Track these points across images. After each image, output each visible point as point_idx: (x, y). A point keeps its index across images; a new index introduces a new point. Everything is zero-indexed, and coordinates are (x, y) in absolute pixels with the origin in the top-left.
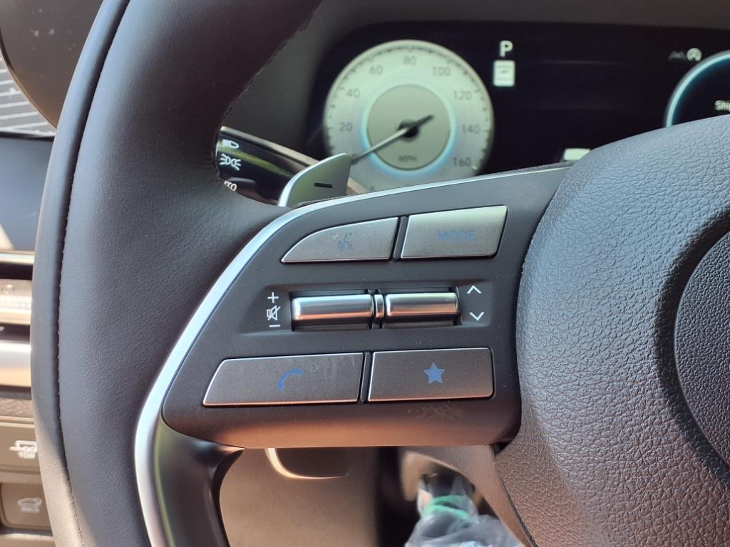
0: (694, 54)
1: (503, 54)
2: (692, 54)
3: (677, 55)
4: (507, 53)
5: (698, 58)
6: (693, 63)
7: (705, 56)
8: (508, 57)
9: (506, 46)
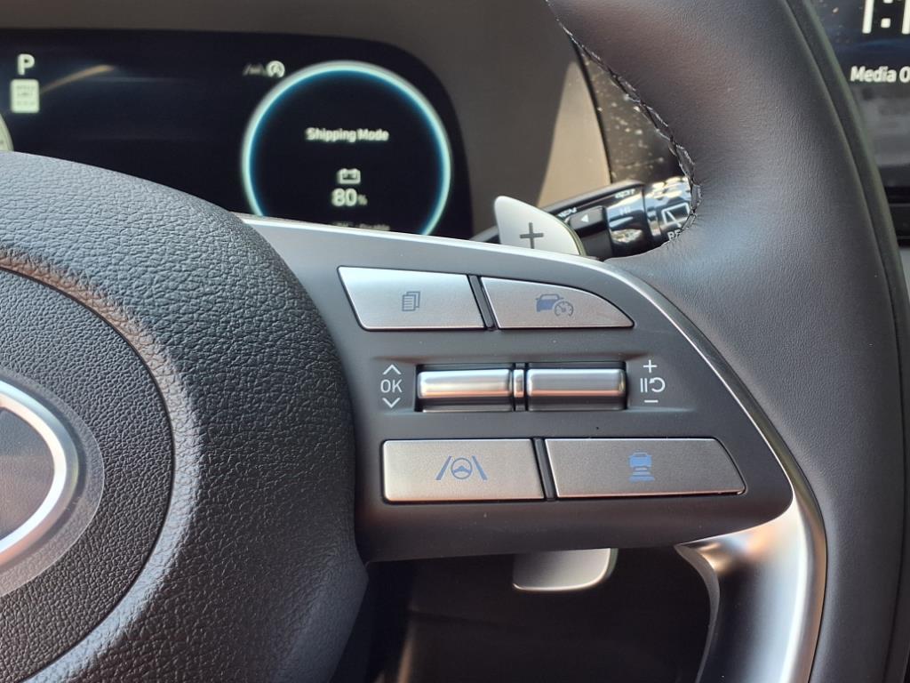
0: (275, 68)
1: (22, 71)
2: (273, 68)
3: (254, 70)
4: (27, 70)
5: (281, 74)
6: (275, 81)
7: (290, 71)
8: (30, 74)
9: (25, 62)
